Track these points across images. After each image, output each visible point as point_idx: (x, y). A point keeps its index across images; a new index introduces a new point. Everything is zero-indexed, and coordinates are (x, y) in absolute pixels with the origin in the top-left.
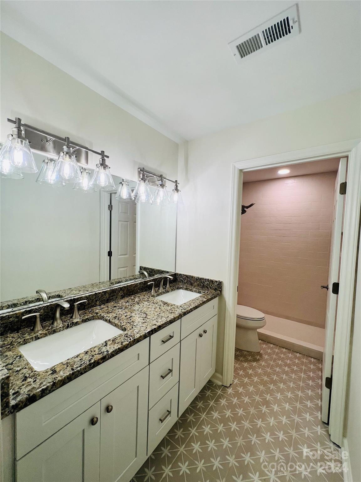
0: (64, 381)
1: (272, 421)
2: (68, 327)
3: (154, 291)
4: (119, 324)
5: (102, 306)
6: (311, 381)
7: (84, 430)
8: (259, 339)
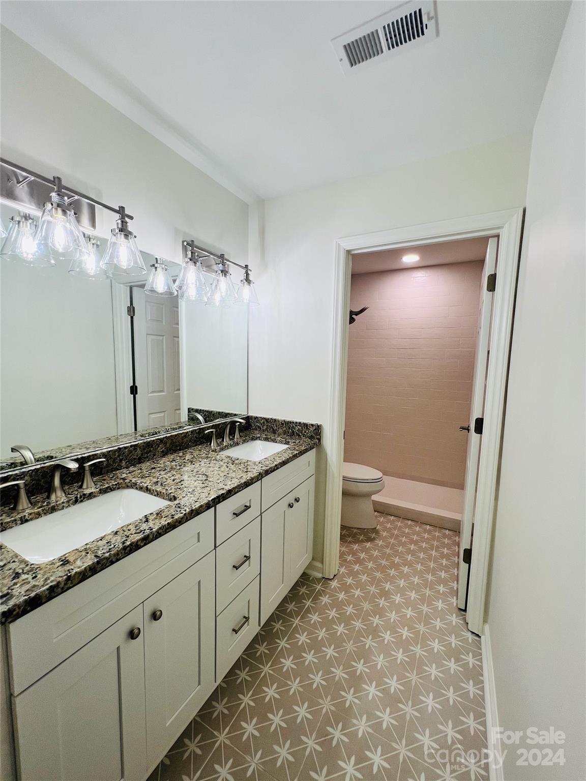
0: (84, 574)
1: (393, 616)
2: (76, 501)
3: (215, 444)
4: (164, 491)
5: (131, 469)
6: (444, 559)
7: (118, 649)
8: (375, 511)
